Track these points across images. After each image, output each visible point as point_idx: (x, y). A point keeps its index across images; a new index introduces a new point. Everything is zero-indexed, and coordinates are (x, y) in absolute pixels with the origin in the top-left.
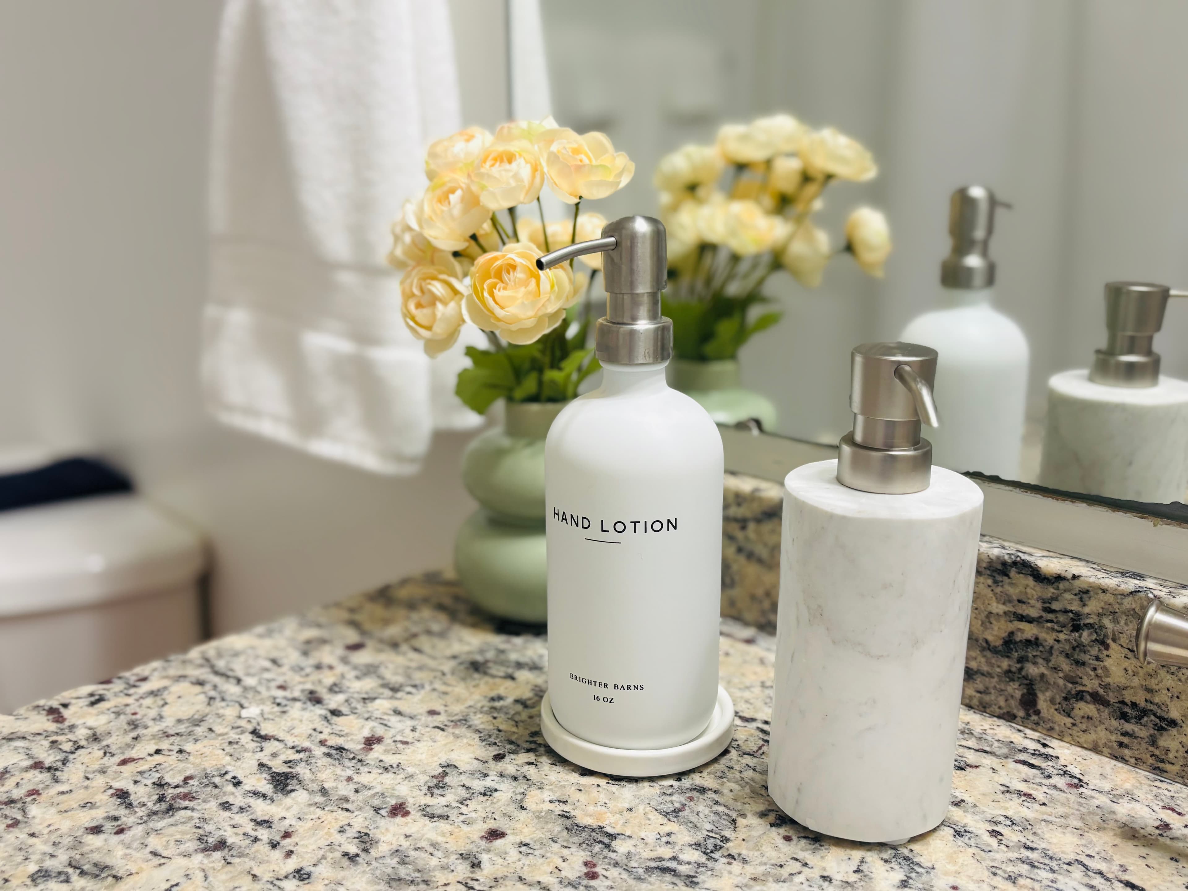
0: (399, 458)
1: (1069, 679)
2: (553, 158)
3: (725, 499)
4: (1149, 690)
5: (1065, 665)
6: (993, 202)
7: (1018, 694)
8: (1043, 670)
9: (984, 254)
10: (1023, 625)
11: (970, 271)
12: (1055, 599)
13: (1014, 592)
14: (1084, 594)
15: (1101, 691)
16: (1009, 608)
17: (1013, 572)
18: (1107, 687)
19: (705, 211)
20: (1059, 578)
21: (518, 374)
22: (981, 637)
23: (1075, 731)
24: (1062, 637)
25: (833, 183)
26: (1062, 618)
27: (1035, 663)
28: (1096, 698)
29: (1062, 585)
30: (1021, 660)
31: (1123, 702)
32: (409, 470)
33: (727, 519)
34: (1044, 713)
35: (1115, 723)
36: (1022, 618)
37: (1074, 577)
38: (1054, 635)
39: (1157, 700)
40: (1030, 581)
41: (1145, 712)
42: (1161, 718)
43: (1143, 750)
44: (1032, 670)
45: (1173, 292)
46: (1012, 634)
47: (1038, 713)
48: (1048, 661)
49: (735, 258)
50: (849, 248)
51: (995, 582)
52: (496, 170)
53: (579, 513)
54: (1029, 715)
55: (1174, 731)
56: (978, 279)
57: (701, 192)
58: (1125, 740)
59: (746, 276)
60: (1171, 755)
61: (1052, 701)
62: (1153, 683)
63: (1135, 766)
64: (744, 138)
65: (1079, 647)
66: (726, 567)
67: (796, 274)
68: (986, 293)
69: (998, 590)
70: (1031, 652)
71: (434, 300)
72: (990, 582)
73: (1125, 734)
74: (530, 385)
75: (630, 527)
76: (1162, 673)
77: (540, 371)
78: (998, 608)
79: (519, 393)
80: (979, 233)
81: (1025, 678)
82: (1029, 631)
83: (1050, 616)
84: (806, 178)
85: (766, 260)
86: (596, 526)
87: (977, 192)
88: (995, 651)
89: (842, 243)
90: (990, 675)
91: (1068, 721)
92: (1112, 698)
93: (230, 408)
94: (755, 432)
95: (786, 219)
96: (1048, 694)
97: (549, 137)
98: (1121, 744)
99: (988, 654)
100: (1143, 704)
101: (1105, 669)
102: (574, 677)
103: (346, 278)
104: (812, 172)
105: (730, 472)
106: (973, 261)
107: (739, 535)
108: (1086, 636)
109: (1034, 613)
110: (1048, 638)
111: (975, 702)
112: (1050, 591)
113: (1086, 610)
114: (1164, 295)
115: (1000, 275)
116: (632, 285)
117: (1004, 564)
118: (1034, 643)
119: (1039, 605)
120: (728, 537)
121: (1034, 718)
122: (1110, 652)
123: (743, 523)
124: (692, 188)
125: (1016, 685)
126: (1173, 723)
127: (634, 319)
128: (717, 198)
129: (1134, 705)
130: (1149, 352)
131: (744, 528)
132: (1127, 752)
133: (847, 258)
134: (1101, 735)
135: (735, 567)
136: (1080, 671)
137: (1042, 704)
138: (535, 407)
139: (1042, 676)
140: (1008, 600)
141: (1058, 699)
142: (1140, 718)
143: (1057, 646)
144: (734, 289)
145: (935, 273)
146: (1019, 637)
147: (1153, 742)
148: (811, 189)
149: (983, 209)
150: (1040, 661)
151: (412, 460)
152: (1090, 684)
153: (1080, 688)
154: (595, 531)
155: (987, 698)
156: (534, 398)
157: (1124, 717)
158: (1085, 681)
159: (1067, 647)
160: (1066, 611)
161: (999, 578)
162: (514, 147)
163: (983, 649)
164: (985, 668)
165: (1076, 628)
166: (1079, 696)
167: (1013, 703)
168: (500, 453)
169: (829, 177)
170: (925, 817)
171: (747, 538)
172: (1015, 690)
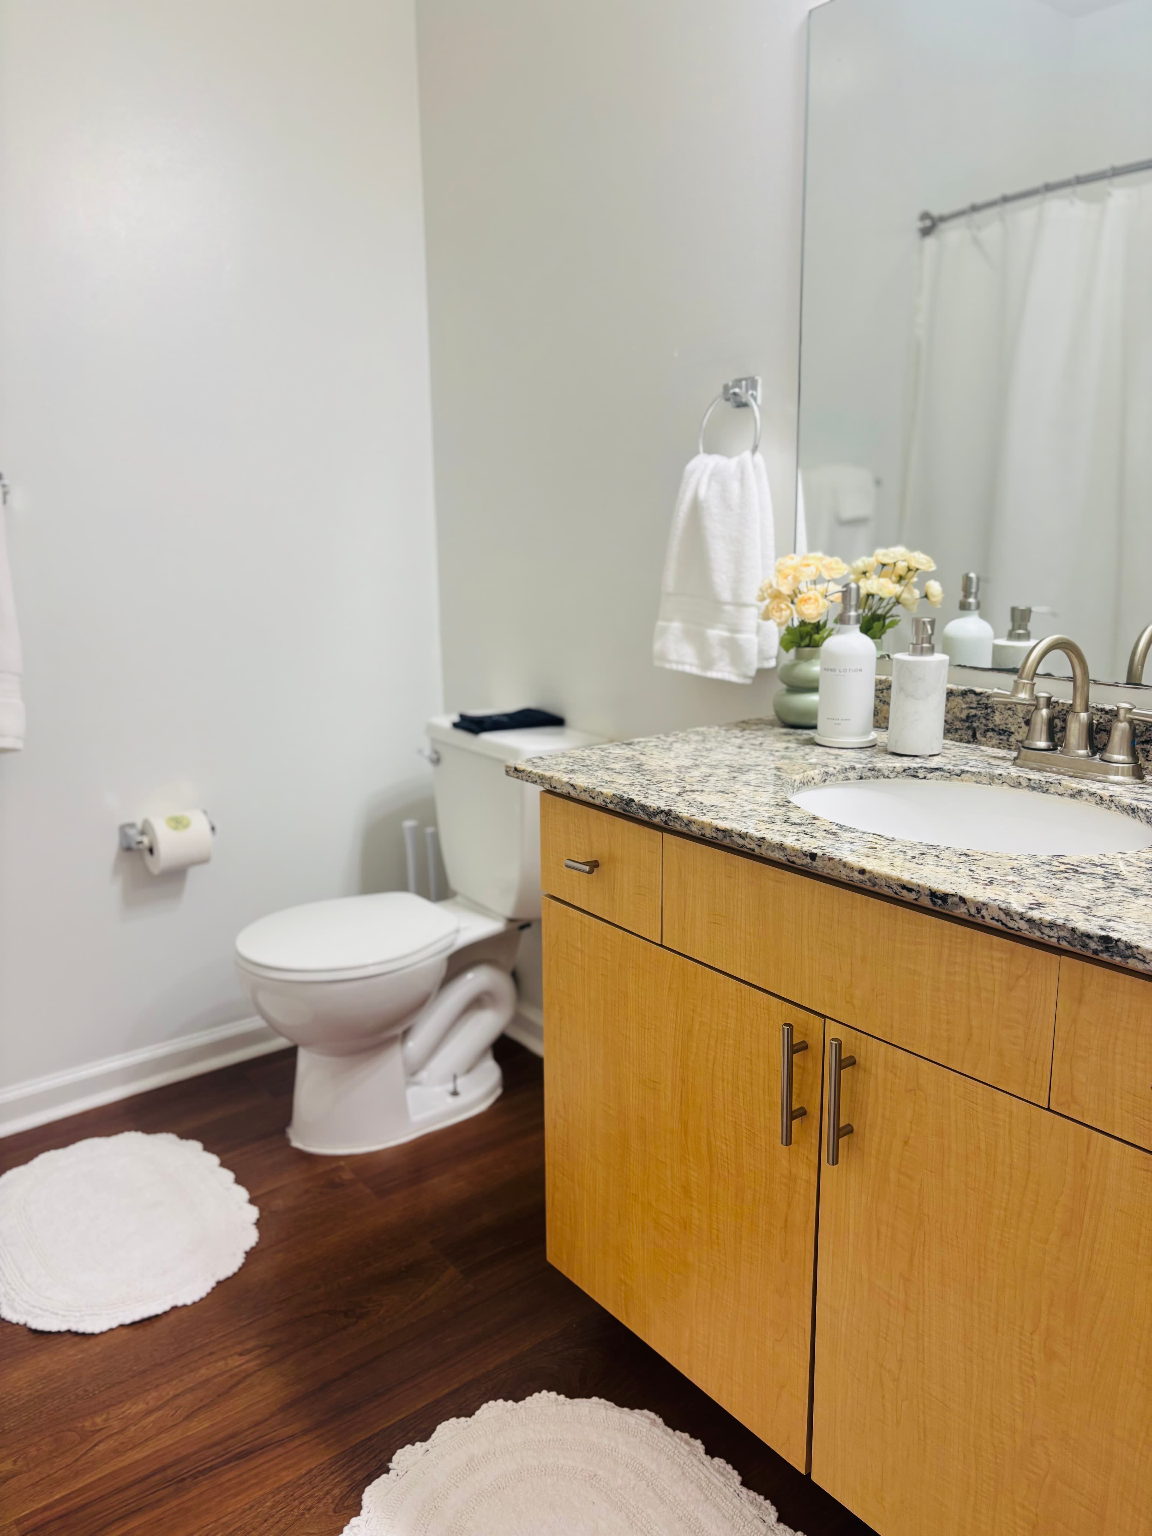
0: (746, 677)
1: (986, 725)
2: (824, 566)
3: (876, 683)
4: (1006, 724)
5: (984, 721)
6: (978, 579)
7: (971, 734)
8: (978, 724)
9: (976, 597)
10: (972, 710)
11: (970, 604)
12: (980, 700)
13: (968, 700)
14: (988, 697)
15: (994, 727)
16: (967, 705)
17: (968, 694)
18: (995, 726)
19: (870, 582)
20: (981, 693)
21: (802, 638)
22: (960, 717)
23: (987, 742)
24: (983, 712)
25: (919, 571)
26: (983, 706)
27: (975, 722)
28: (993, 730)
29: (982, 695)
30: (972, 722)
31: (1000, 730)
32: (748, 681)
33: (876, 690)
34: (979, 739)
35: (998, 737)
36: (971, 708)
37: (986, 692)
38: (980, 712)
39: (1008, 726)
40: (973, 696)
41: (1005, 731)
42: (1010, 732)
43: (1005, 743)
44: (975, 725)
45: (1033, 609)
46: (969, 714)
47: (977, 739)
48: (979, 721)
49: (881, 599)
50: (926, 596)
51: (964, 698)
52: (805, 569)
53: (832, 667)
54: (974, 740)
55: (1013, 735)
56: (973, 607)
57: (868, 574)
58: (1000, 741)
59: (885, 607)
60: (1012, 743)
61: (981, 734)
62: (1007, 722)
63: (1003, 749)
64: (885, 555)
65: (988, 714)
66: (875, 708)
67: (905, 606)
68: (977, 612)
69: (964, 700)
70: (974, 719)
71: (781, 610)
72: (962, 698)
73: (1001, 740)
74: (807, 641)
75: (848, 671)
76: (1009, 717)
77: (811, 636)
78: (964, 706)
79: (803, 644)
80: (973, 590)
81: (973, 728)
82: (973, 712)
83: (979, 706)
84: (909, 570)
85: (894, 600)
86: (838, 670)
87: (972, 575)
88: (964, 721)
89: (923, 595)
90: (962, 729)
91: (985, 739)
92: (997, 729)
93: (670, 662)
94: (887, 659)
95: (901, 585)
96: (979, 732)
97: (821, 559)
98: (1000, 743)
99: (962, 722)
100: (1004, 729)
101: (995, 720)
102: (828, 719)
103: (728, 608)
104: (911, 568)
105: (877, 674)
106: (972, 600)
107: (881, 695)
108: (989, 710)
109: (974, 706)
110: (979, 713)
111: (958, 739)
112: (979, 698)
113: (989, 702)
114: (1029, 611)
115: (982, 605)
116: (850, 601)
117: (966, 691)
118: (975, 716)
119: (976, 703)
120: (877, 697)
121: (976, 741)
122: (996, 714)
123: (882, 691)
124: (864, 573)
125: (970, 731)
126: (1012, 733)
127: (850, 611)
128: (874, 577)
129: (1003, 730)
130: (1026, 629)
131: (882, 693)
132: (1001, 745)
133: (925, 599)
134: (994, 742)
135: (879, 707)
136: (988, 722)
137: (978, 735)
138: (808, 649)
139: (978, 726)
140: (967, 703)
141: (982, 733)
142: (1004, 733)
143: (982, 715)
144: (879, 612)
145: (957, 605)
146: (971, 714)
147: (1008, 740)
148: (911, 573)
149: (974, 581)
150: (977, 721)
151: (750, 677)
152: (991, 726)
153: (988, 728)
154: (837, 672)
155: (962, 737)
156: (808, 646)
157: (1000, 734)
158: (990, 725)
159: (984, 715)
160: (983, 704)
161: (965, 696)
162: (809, 562)
163: (960, 721)
164: (961, 727)
165: (987, 708)
166: (988, 730)
167: (970, 737)
168: (794, 666)
169: (917, 569)
170: (932, 749)
171: (883, 696)
172: (970, 733)
